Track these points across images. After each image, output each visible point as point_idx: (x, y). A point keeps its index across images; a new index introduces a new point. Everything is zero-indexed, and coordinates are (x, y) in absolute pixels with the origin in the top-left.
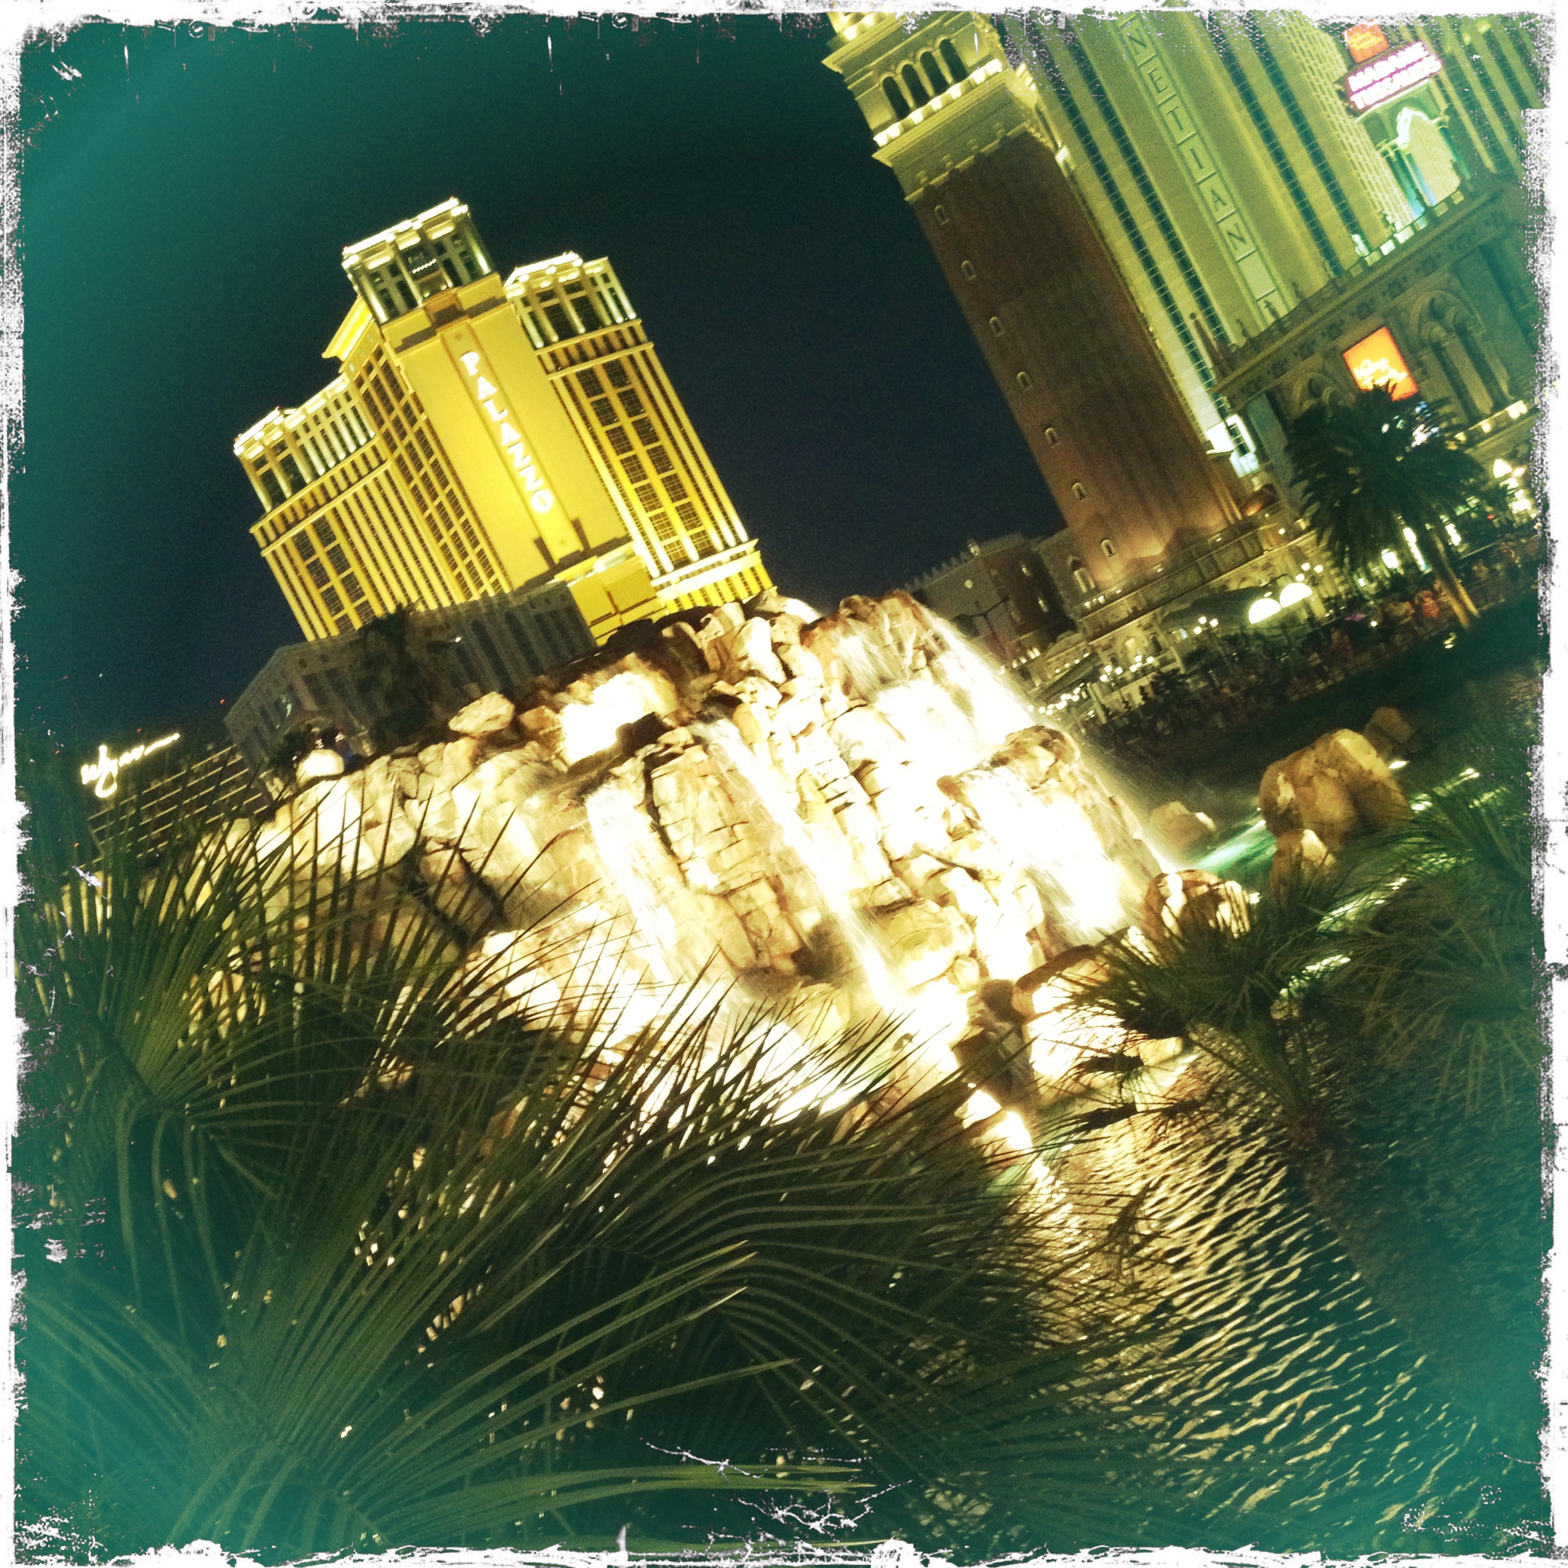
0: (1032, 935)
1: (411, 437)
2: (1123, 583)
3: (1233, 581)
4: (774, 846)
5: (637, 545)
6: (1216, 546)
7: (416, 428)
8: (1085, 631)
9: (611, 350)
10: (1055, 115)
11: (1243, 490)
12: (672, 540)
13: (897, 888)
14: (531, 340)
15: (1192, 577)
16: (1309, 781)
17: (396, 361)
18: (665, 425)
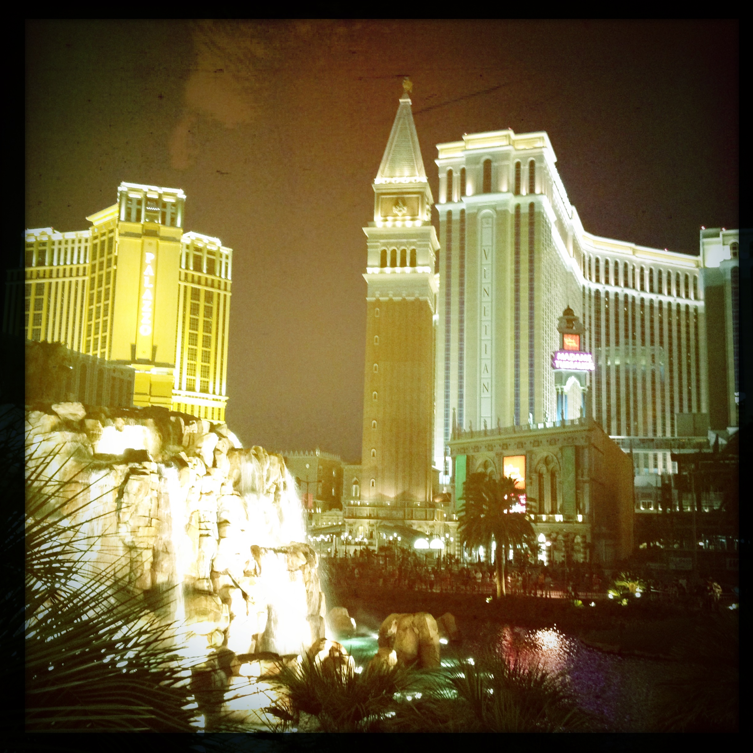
0: (255, 637)
1: (104, 272)
2: (371, 501)
3: (416, 525)
4: (165, 536)
5: (176, 371)
6: (416, 506)
7: (108, 270)
8: (345, 512)
9: (212, 286)
10: (441, 300)
11: (438, 490)
12: (192, 377)
13: (208, 584)
14: (181, 263)
15: (400, 514)
16: (405, 629)
17: (117, 238)
18: (217, 329)
